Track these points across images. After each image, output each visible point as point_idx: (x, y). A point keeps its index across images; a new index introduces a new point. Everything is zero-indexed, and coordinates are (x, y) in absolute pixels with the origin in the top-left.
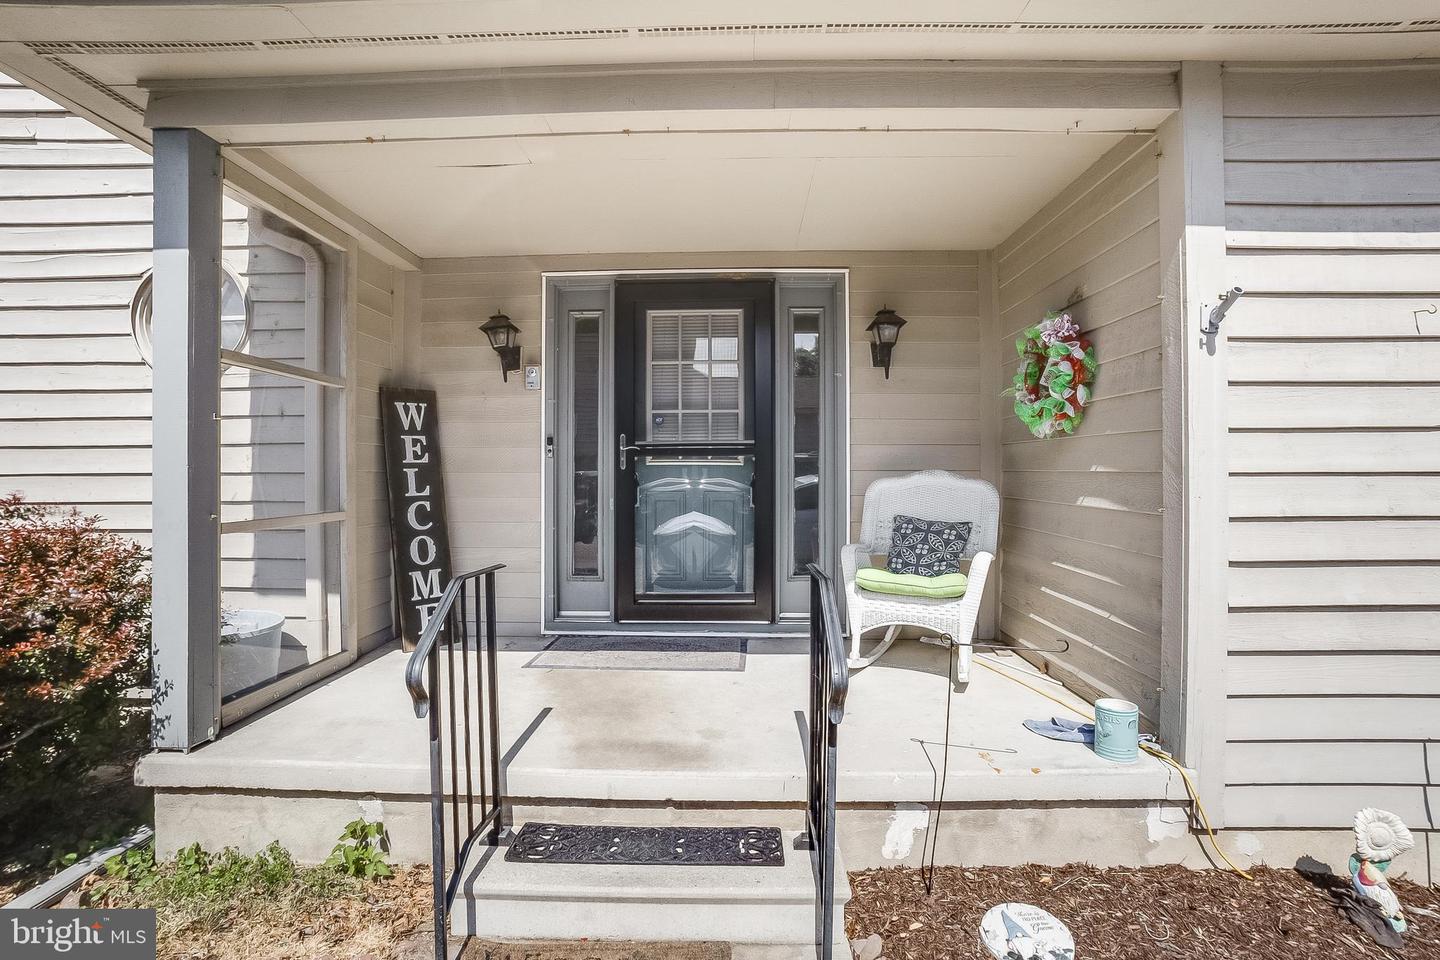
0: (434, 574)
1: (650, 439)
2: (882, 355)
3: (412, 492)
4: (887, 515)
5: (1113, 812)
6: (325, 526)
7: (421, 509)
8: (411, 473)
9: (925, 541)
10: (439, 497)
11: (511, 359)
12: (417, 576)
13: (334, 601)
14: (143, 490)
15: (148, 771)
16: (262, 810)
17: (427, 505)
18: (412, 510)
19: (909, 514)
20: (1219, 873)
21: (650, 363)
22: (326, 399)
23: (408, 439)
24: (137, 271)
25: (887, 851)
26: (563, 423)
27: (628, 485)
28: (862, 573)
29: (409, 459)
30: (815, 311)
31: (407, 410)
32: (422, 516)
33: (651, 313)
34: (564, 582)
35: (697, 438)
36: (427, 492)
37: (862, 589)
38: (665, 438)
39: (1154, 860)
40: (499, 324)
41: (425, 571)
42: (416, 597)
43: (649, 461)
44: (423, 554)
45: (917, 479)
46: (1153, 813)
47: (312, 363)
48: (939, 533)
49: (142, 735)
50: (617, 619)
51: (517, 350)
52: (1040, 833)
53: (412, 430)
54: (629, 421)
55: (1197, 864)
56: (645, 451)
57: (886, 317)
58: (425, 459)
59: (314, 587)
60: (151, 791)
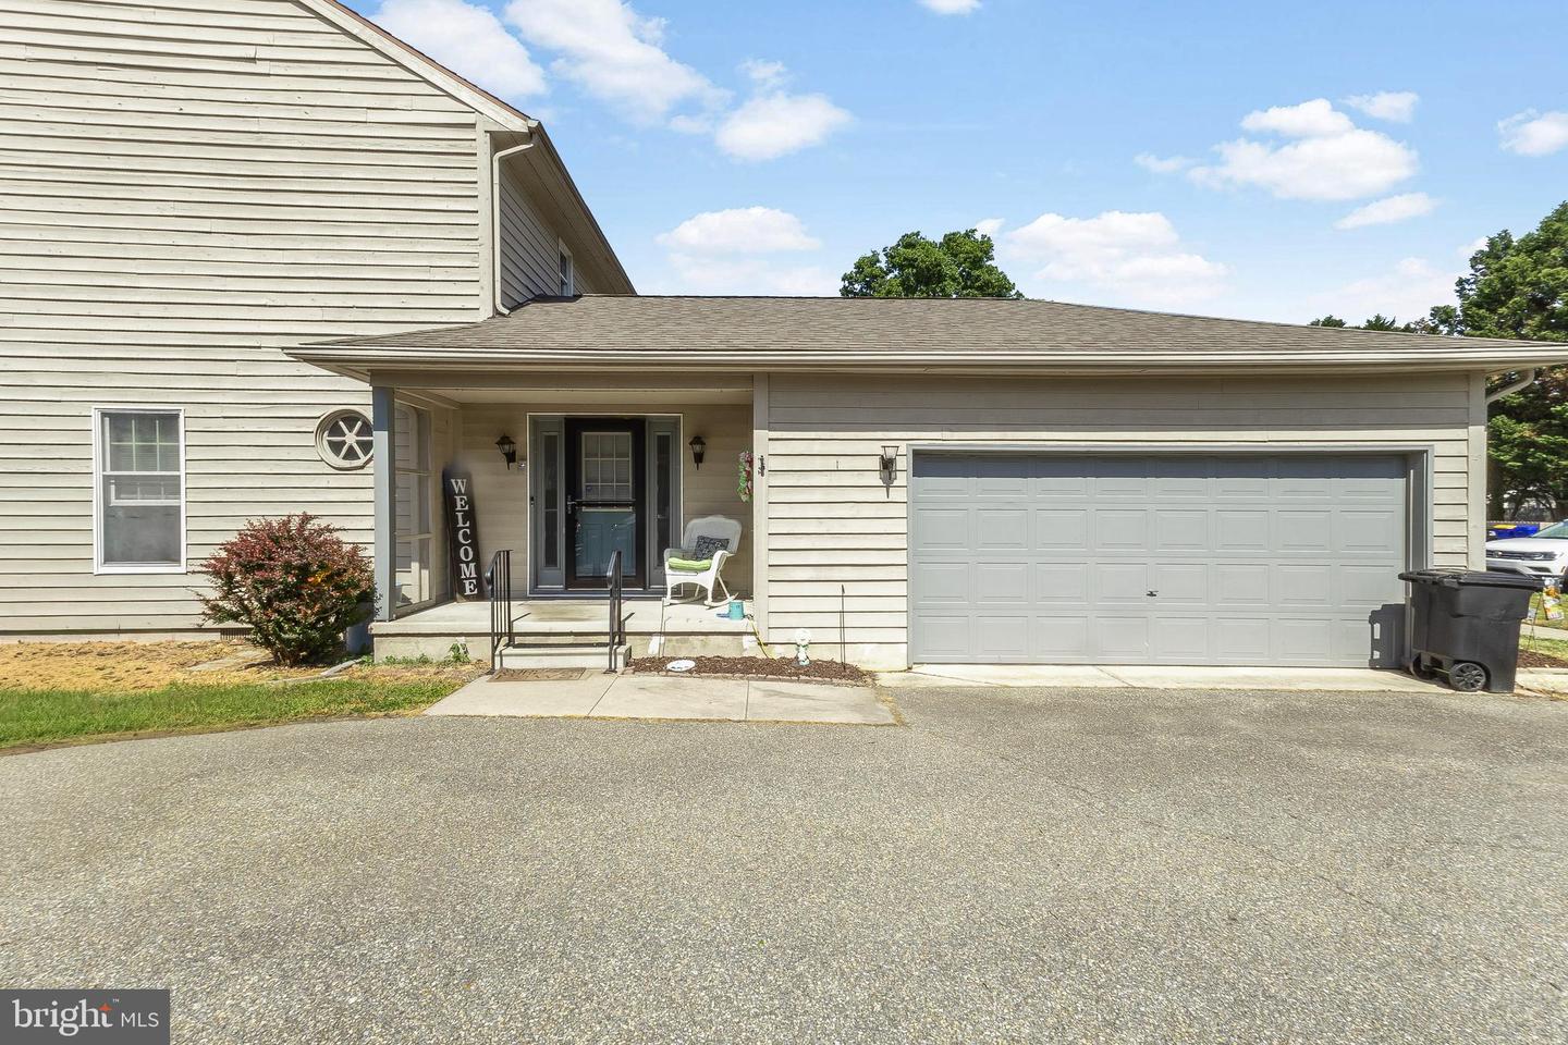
0: (472, 565)
1: (584, 498)
2: (699, 458)
3: (461, 525)
4: (695, 536)
5: (730, 638)
6: (420, 540)
7: (465, 533)
8: (460, 515)
9: (707, 547)
10: (474, 527)
11: (511, 457)
12: (463, 566)
13: (425, 573)
14: (369, 523)
15: (376, 627)
16: (417, 643)
17: (468, 531)
18: (461, 532)
19: (705, 535)
20: (768, 659)
21: (584, 459)
22: (421, 482)
23: (458, 498)
24: (318, 415)
25: (650, 652)
26: (539, 490)
27: (571, 521)
28: (671, 560)
29: (459, 508)
30: (669, 434)
31: (457, 483)
32: (465, 536)
33: (584, 433)
34: (539, 571)
35: (608, 497)
36: (468, 525)
37: (671, 567)
38: (593, 497)
39: (746, 655)
40: (505, 440)
41: (467, 563)
42: (463, 577)
43: (584, 509)
44: (467, 555)
45: (710, 519)
46: (746, 639)
47: (413, 466)
48: (714, 544)
49: (371, 614)
50: (566, 588)
51: (514, 453)
52: (704, 645)
53: (460, 493)
54: (573, 489)
55: (761, 656)
56: (581, 504)
57: (697, 440)
58: (467, 508)
59: (415, 566)
60: (374, 636)
